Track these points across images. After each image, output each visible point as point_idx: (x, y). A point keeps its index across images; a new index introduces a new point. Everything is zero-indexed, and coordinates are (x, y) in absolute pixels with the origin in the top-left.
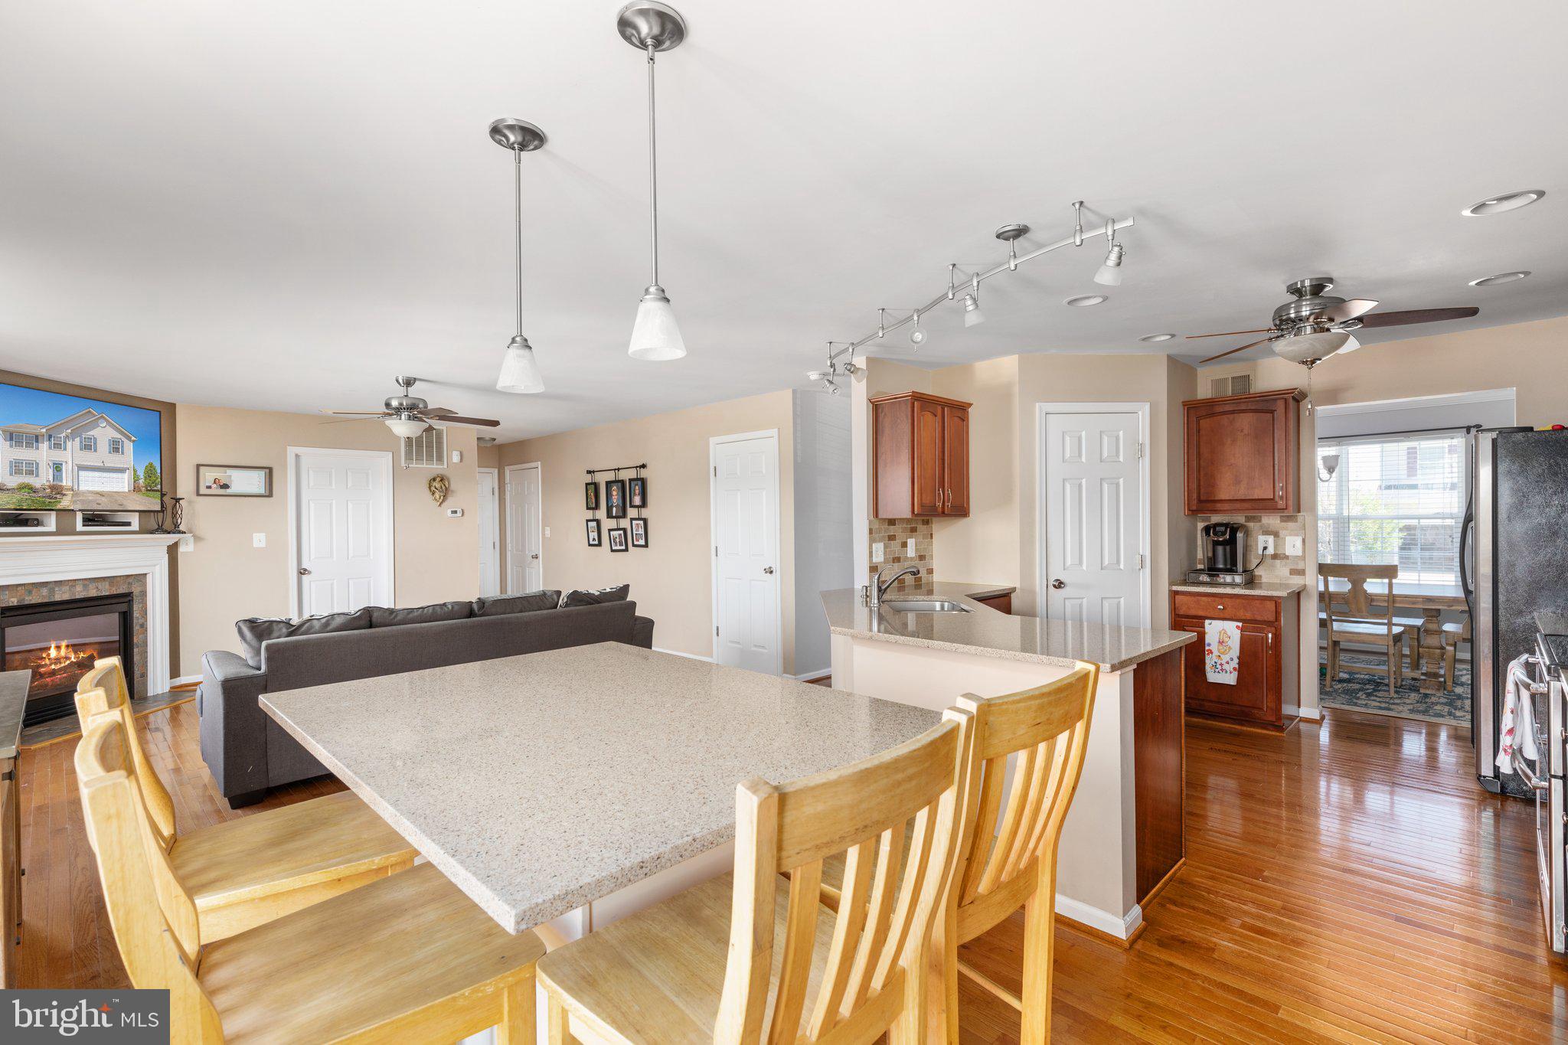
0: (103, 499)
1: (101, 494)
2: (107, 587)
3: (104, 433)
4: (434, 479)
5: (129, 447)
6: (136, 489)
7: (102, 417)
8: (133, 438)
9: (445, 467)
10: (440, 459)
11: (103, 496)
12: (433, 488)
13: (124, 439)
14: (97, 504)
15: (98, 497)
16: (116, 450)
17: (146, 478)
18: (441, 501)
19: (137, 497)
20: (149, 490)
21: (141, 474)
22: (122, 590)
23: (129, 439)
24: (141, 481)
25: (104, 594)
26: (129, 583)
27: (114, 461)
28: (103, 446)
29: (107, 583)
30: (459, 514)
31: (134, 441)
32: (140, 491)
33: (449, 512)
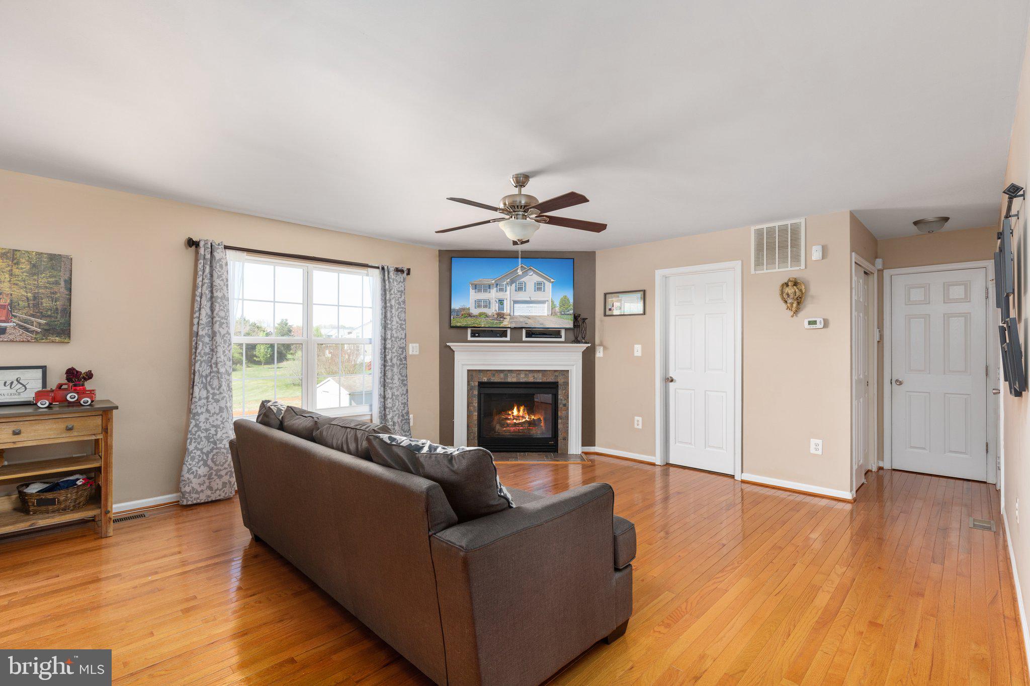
0: (529, 320)
1: (528, 317)
2: (540, 376)
3: (532, 279)
4: (787, 285)
5: (548, 286)
6: (553, 313)
7: (531, 269)
8: (552, 280)
9: (803, 267)
10: (796, 258)
11: (530, 319)
12: (785, 296)
13: (545, 281)
14: (526, 323)
15: (526, 320)
16: (539, 289)
17: (561, 306)
18: (794, 309)
19: (554, 319)
20: (563, 314)
21: (557, 303)
22: (551, 379)
23: (549, 281)
24: (557, 309)
25: (538, 381)
26: (556, 376)
27: (539, 296)
28: (530, 286)
29: (541, 374)
30: (819, 325)
31: (552, 282)
32: (556, 315)
33: (806, 323)
